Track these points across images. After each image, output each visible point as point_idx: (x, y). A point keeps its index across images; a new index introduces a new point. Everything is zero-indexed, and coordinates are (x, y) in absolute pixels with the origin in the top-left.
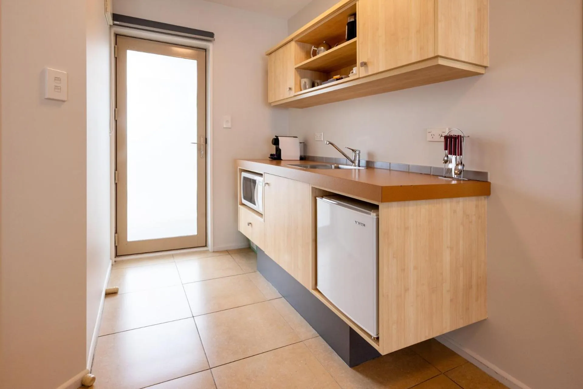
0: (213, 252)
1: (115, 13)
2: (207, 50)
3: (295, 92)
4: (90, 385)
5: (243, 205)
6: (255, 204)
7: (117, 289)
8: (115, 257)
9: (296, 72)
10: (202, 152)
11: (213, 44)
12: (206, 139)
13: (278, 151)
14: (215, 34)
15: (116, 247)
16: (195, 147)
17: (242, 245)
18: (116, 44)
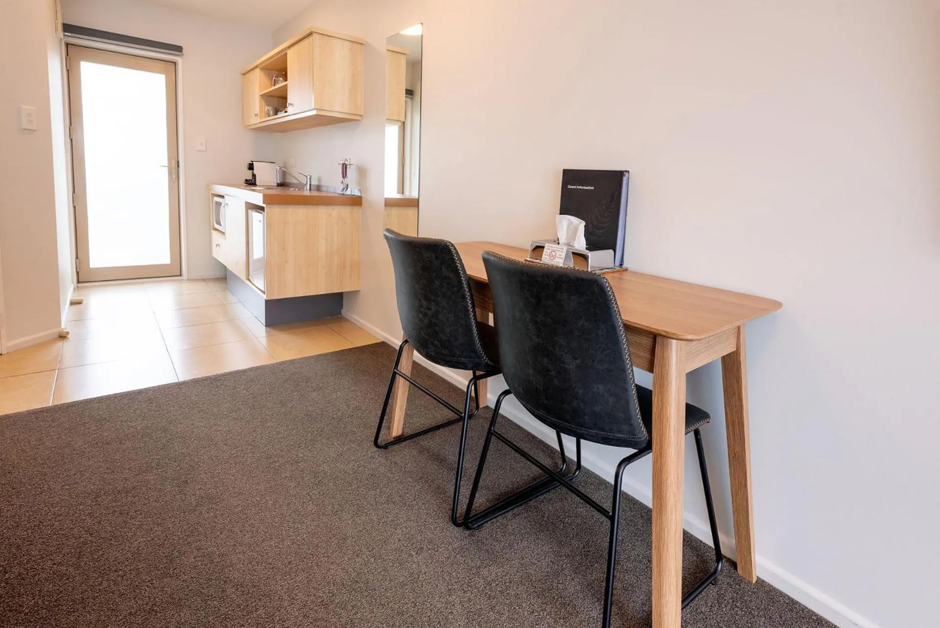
0: (188, 280)
1: (65, 22)
2: (176, 64)
3: (260, 119)
4: (65, 336)
5: (216, 230)
6: (220, 225)
7: (82, 300)
8: (77, 284)
9: (261, 99)
10: (174, 176)
11: (182, 58)
12: (178, 162)
13: (254, 176)
14: (183, 48)
15: (78, 273)
16: (166, 170)
17: (219, 274)
18: (67, 55)
